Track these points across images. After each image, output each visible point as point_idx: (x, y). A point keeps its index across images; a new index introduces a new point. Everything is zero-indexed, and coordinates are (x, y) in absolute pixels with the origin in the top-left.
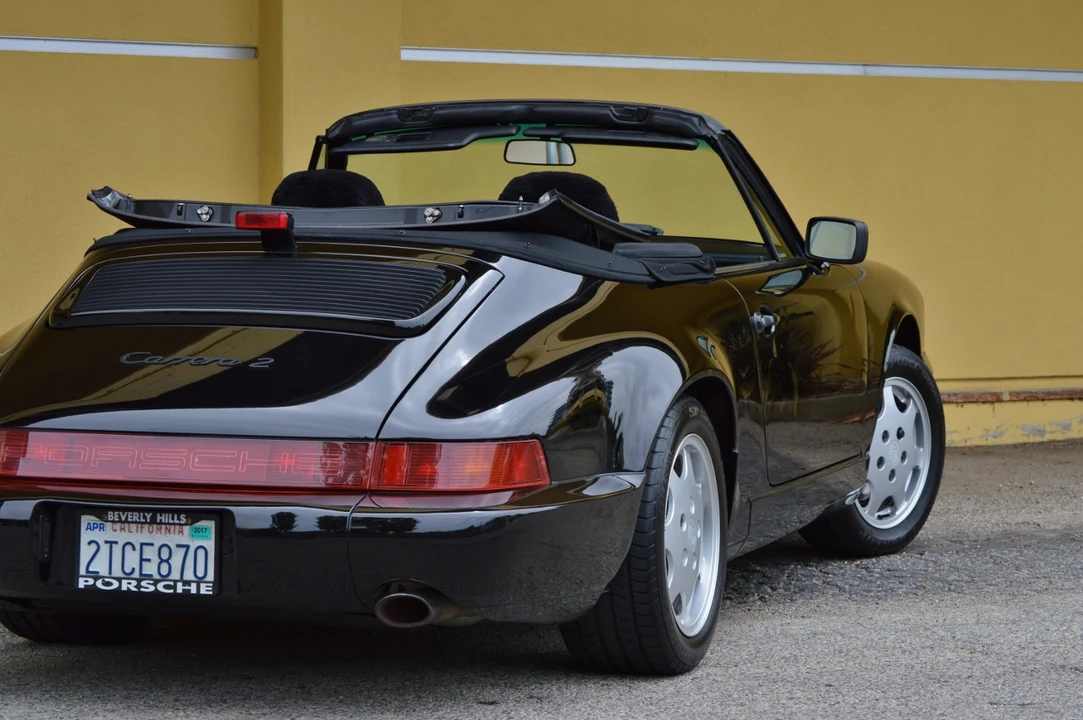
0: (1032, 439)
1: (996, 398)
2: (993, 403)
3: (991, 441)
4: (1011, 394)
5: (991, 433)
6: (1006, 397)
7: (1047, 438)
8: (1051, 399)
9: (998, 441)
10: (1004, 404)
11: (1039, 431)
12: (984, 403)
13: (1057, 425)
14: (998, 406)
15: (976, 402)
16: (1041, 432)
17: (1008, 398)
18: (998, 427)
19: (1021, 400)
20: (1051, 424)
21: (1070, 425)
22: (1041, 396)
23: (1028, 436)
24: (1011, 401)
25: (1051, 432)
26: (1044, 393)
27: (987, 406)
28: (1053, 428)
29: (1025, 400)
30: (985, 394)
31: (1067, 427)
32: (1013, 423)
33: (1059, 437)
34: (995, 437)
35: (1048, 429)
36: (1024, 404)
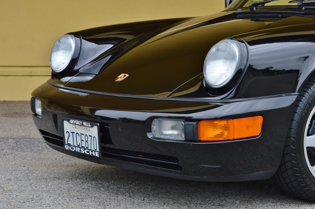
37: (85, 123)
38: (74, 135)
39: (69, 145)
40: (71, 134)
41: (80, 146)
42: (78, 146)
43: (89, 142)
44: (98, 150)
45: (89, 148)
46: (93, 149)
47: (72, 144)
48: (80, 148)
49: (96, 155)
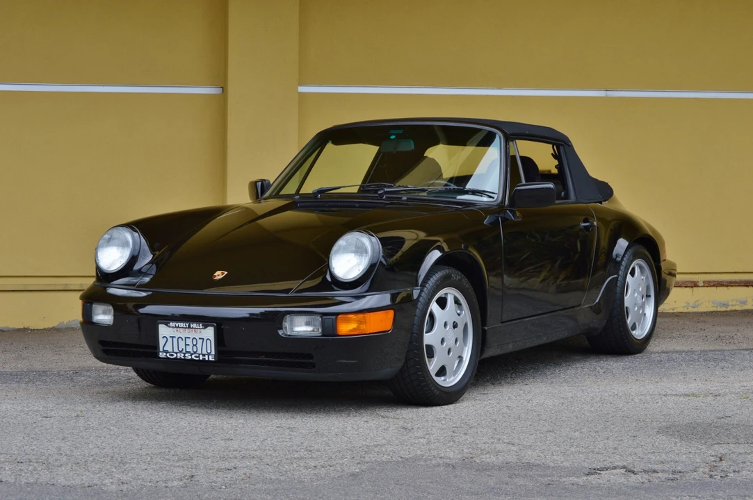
0: (719, 309)
1: (694, 285)
2: (692, 287)
3: (691, 310)
4: (704, 282)
5: (690, 305)
6: (701, 284)
7: (729, 309)
8: (732, 286)
9: (696, 310)
10: (699, 288)
11: (724, 304)
12: (686, 287)
13: (737, 301)
14: (695, 289)
15: (680, 286)
16: (726, 305)
17: (702, 285)
18: (696, 302)
19: (711, 286)
20: (732, 301)
21: (746, 301)
22: (725, 284)
23: (716, 307)
24: (704, 286)
25: (733, 305)
26: (727, 282)
27: (688, 289)
28: (734, 303)
29: (713, 286)
30: (686, 282)
31: (744, 303)
32: (706, 299)
33: (738, 308)
34: (694, 308)
35: (730, 304)
36: (714, 288)
37: (194, 325)
38: (175, 340)
39: (167, 352)
40: (170, 340)
41: (184, 351)
42: (181, 352)
43: (199, 346)
44: (213, 353)
45: (199, 352)
46: (204, 352)
47: (170, 350)
48: (185, 354)
49: (210, 359)
